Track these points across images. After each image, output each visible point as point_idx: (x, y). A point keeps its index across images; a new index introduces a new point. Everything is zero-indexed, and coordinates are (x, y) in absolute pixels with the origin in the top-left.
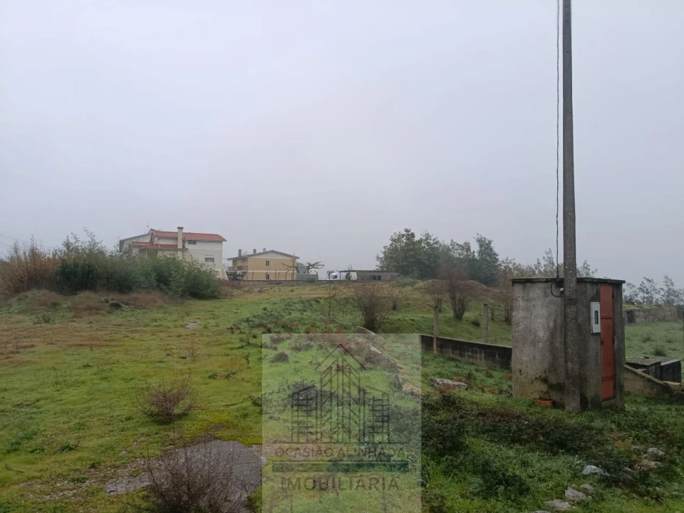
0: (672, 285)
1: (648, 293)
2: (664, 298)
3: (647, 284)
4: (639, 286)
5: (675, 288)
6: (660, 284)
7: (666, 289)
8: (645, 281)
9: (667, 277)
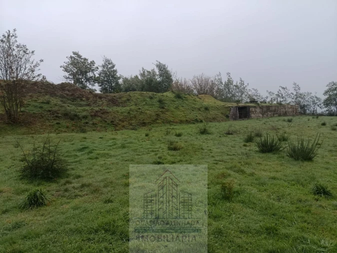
0: (299, 89)
1: (283, 98)
2: (294, 100)
3: (282, 91)
4: (277, 93)
5: (301, 92)
6: (291, 90)
7: (295, 93)
8: (281, 89)
9: (295, 84)
